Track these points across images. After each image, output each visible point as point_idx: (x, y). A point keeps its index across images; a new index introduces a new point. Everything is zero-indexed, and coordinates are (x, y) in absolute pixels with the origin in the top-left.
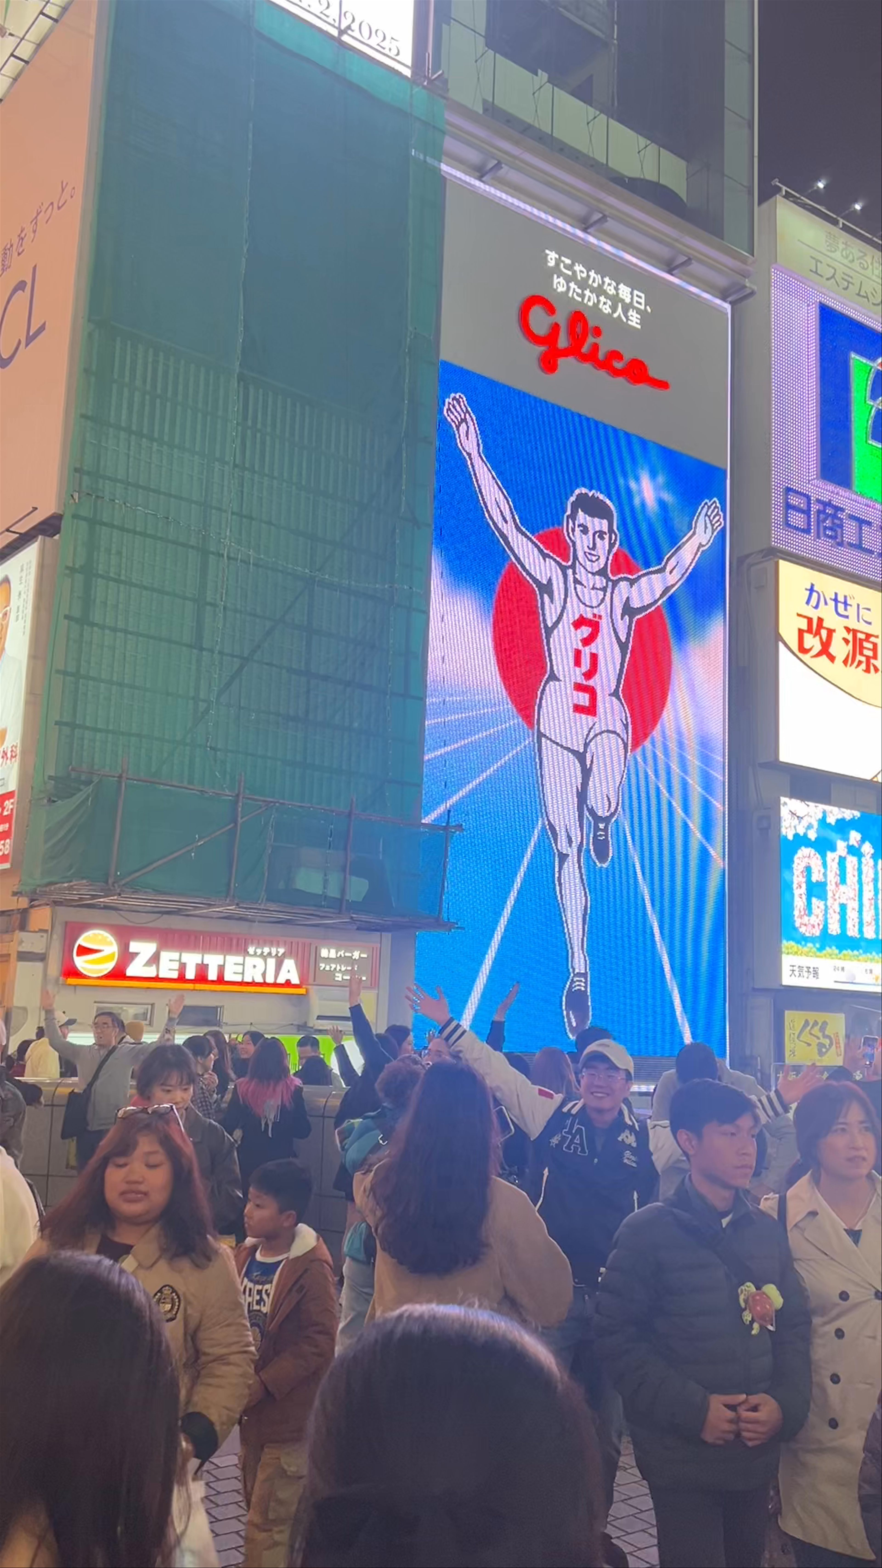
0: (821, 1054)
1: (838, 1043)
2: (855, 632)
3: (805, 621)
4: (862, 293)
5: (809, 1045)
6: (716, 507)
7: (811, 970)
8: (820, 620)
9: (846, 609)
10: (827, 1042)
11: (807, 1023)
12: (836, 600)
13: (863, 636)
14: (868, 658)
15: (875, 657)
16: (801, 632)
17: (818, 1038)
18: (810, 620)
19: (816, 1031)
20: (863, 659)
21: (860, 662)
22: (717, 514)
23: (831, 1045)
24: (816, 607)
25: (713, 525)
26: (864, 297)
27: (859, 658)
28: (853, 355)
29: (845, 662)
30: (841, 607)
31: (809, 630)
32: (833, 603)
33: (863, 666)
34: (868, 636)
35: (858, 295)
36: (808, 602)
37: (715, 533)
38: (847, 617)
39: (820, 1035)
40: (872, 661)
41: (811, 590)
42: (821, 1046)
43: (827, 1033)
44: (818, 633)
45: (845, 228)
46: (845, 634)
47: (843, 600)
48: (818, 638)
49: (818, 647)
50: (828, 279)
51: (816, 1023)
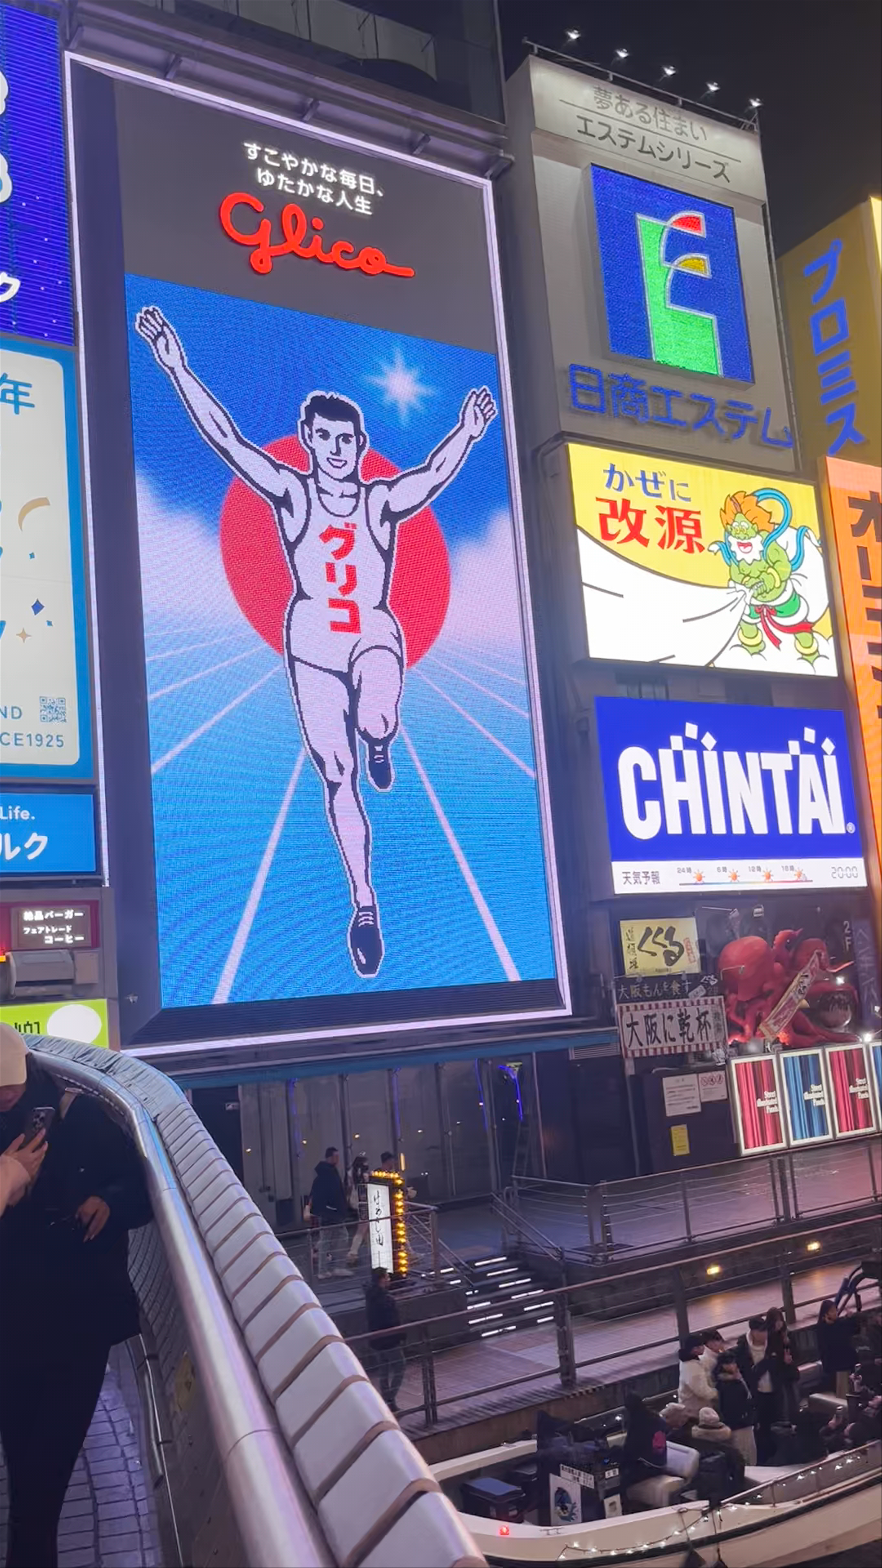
0: (669, 962)
1: (690, 949)
2: (670, 511)
3: (607, 505)
4: (646, 149)
5: (654, 954)
6: (487, 395)
7: (650, 875)
8: (626, 503)
9: (657, 487)
10: (676, 949)
11: (648, 931)
12: (644, 479)
13: (681, 515)
14: (689, 537)
15: (698, 534)
16: (603, 518)
17: (665, 946)
18: (613, 504)
19: (661, 938)
20: (683, 538)
21: (680, 543)
22: (489, 402)
23: (681, 952)
24: (620, 488)
25: (484, 415)
26: (648, 152)
27: (677, 537)
28: (639, 216)
29: (661, 544)
30: (650, 486)
31: (614, 514)
32: (640, 482)
33: (685, 546)
34: (687, 513)
35: (641, 151)
36: (609, 484)
37: (489, 423)
38: (659, 495)
39: (667, 943)
40: (695, 539)
41: (612, 471)
42: (668, 954)
43: (675, 939)
44: (624, 516)
45: (616, 81)
46: (659, 514)
47: (652, 478)
48: (624, 522)
49: (625, 531)
50: (601, 138)
51: (660, 931)
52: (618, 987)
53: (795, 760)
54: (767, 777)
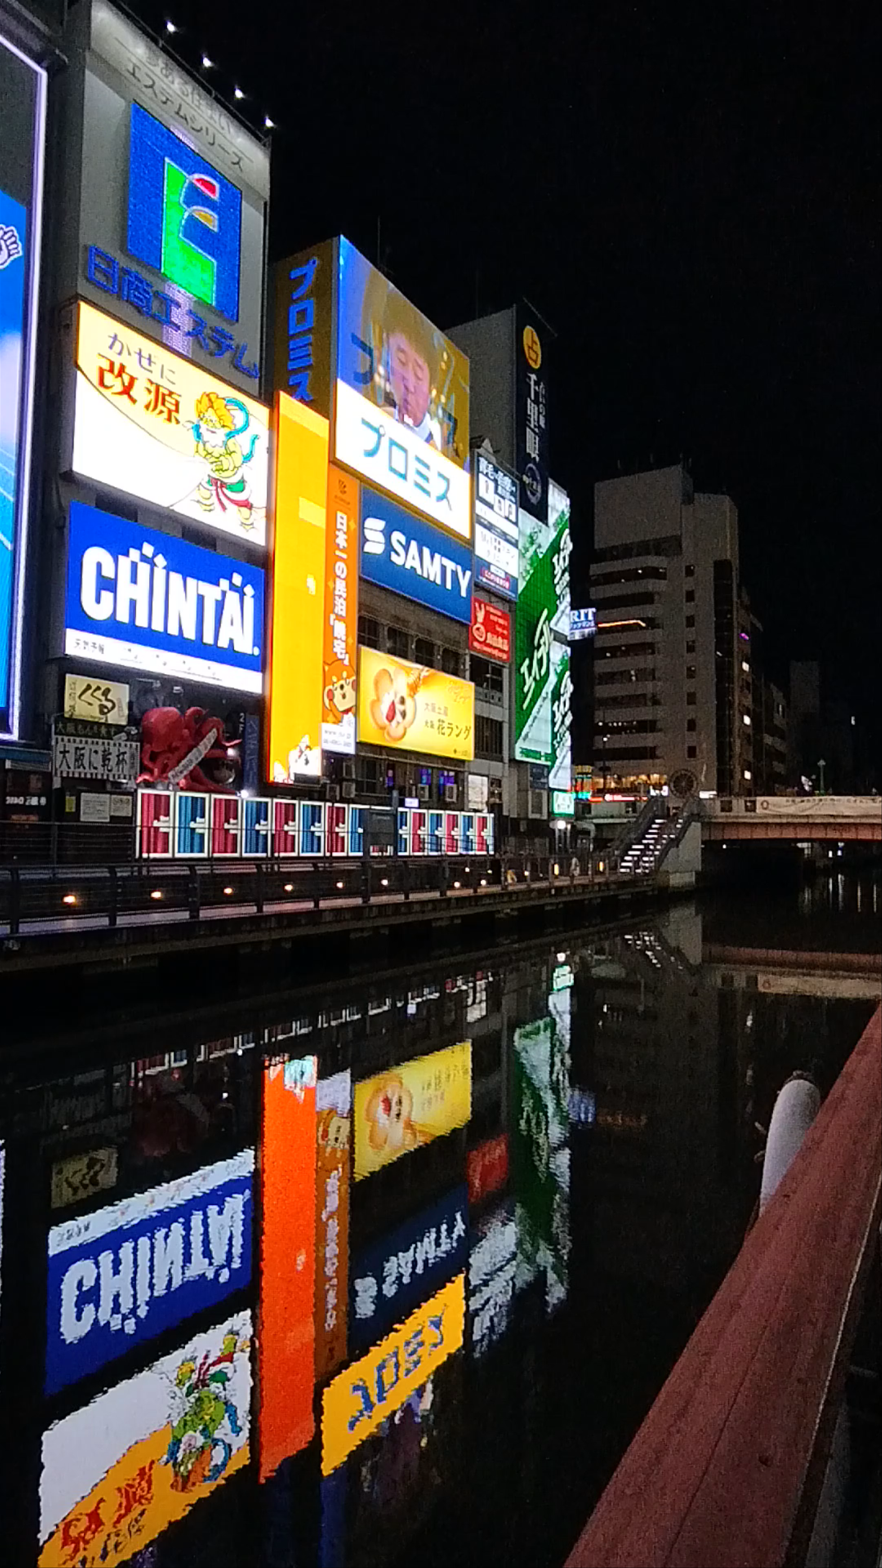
0: (102, 712)
1: (120, 707)
2: (158, 387)
3: (108, 363)
4: (182, 113)
5: (90, 704)
6: (13, 236)
7: (97, 646)
9: (150, 364)
10: (109, 705)
11: (89, 687)
12: (140, 354)
13: (166, 392)
14: (170, 411)
15: (177, 411)
16: (102, 371)
17: (100, 700)
18: (112, 364)
19: (98, 694)
20: (165, 410)
21: (161, 412)
22: (15, 242)
23: (113, 707)
24: (120, 353)
25: (9, 251)
26: (182, 117)
27: (160, 407)
28: (167, 160)
29: (147, 407)
30: (145, 362)
31: (111, 371)
32: (137, 357)
33: (165, 415)
34: (171, 394)
35: (178, 113)
36: (111, 347)
37: (12, 258)
38: (151, 371)
39: (103, 698)
40: (174, 414)
41: (115, 338)
42: (102, 707)
43: (109, 697)
44: (120, 375)
45: (164, 49)
46: (149, 386)
47: (147, 356)
48: (119, 379)
49: (120, 388)
50: (146, 86)
51: (98, 688)
52: (56, 723)
53: (224, 593)
54: (201, 599)
